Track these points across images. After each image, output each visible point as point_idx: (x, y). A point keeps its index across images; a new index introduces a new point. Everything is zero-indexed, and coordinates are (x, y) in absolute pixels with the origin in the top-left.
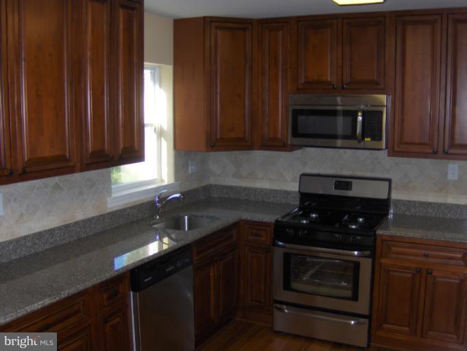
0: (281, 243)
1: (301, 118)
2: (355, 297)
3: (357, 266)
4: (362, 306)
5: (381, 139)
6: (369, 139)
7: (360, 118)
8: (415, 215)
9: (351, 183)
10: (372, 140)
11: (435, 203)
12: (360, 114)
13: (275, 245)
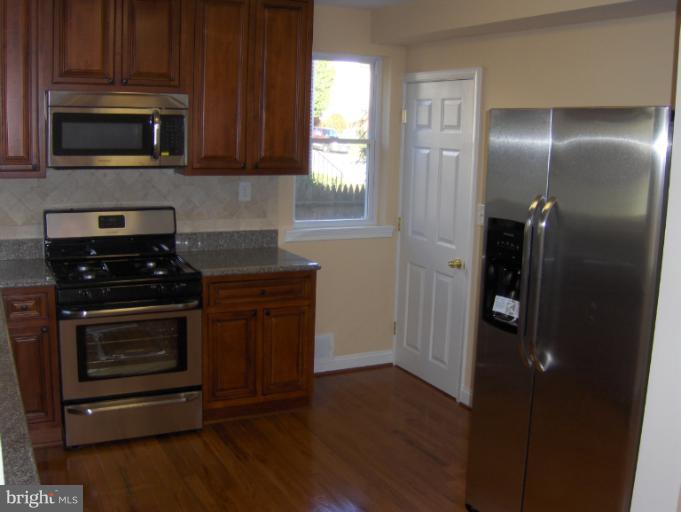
0: (68, 312)
1: (66, 127)
2: (182, 366)
3: (182, 323)
4: (194, 374)
5: (181, 153)
6: (167, 154)
7: (156, 127)
8: (204, 251)
9: (122, 218)
10: (171, 154)
11: (226, 233)
12: (157, 119)
13: (60, 317)
